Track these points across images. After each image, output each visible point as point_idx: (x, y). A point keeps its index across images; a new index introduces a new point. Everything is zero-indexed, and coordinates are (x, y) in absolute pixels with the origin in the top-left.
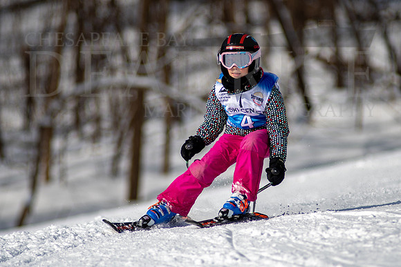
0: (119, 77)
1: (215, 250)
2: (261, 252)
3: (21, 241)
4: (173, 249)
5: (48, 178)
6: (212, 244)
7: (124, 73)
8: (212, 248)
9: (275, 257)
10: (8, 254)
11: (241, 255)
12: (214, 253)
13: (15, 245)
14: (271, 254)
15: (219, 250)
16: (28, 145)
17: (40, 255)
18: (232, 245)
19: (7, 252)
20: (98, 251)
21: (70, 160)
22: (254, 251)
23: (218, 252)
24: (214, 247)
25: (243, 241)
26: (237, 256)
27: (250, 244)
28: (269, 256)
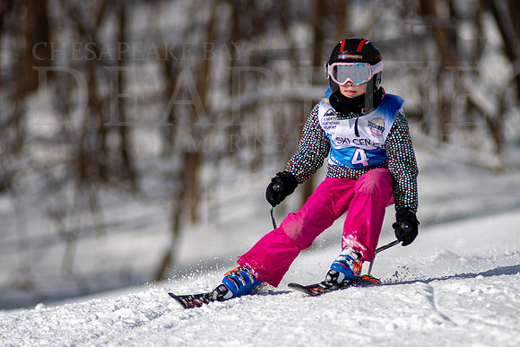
0: (286, 88)
1: (412, 311)
2: (471, 314)
3: (160, 300)
4: (357, 311)
5: (195, 219)
6: (407, 304)
7: (292, 82)
8: (407, 309)
9: (489, 321)
10: (143, 317)
11: (446, 318)
12: (410, 315)
13: (152, 306)
14: (485, 317)
15: (417, 311)
16: (168, 176)
17: (185, 318)
18: (433, 305)
19: (143, 315)
20: (260, 313)
21: (223, 194)
22: (462, 312)
23: (415, 314)
24: (410, 307)
25: (447, 300)
26: (440, 319)
27: (457, 303)
28: (481, 319)
